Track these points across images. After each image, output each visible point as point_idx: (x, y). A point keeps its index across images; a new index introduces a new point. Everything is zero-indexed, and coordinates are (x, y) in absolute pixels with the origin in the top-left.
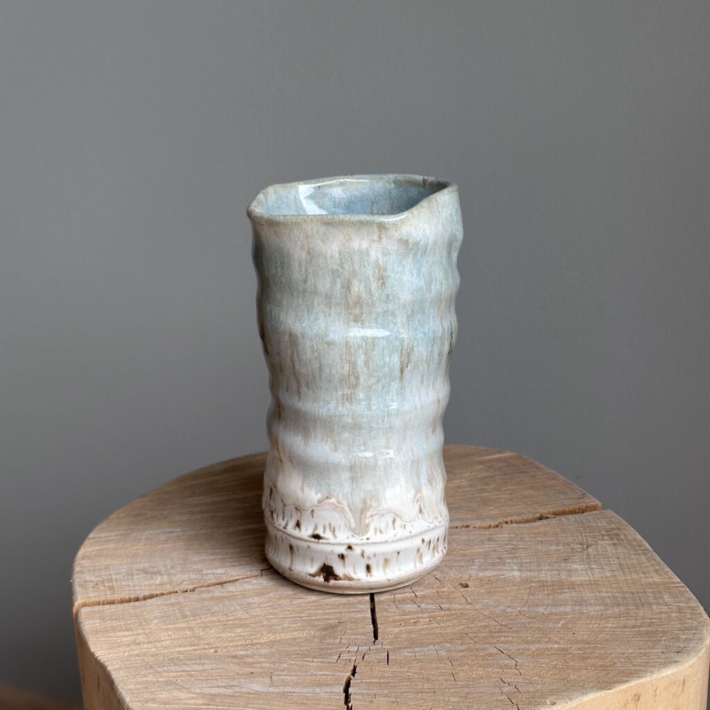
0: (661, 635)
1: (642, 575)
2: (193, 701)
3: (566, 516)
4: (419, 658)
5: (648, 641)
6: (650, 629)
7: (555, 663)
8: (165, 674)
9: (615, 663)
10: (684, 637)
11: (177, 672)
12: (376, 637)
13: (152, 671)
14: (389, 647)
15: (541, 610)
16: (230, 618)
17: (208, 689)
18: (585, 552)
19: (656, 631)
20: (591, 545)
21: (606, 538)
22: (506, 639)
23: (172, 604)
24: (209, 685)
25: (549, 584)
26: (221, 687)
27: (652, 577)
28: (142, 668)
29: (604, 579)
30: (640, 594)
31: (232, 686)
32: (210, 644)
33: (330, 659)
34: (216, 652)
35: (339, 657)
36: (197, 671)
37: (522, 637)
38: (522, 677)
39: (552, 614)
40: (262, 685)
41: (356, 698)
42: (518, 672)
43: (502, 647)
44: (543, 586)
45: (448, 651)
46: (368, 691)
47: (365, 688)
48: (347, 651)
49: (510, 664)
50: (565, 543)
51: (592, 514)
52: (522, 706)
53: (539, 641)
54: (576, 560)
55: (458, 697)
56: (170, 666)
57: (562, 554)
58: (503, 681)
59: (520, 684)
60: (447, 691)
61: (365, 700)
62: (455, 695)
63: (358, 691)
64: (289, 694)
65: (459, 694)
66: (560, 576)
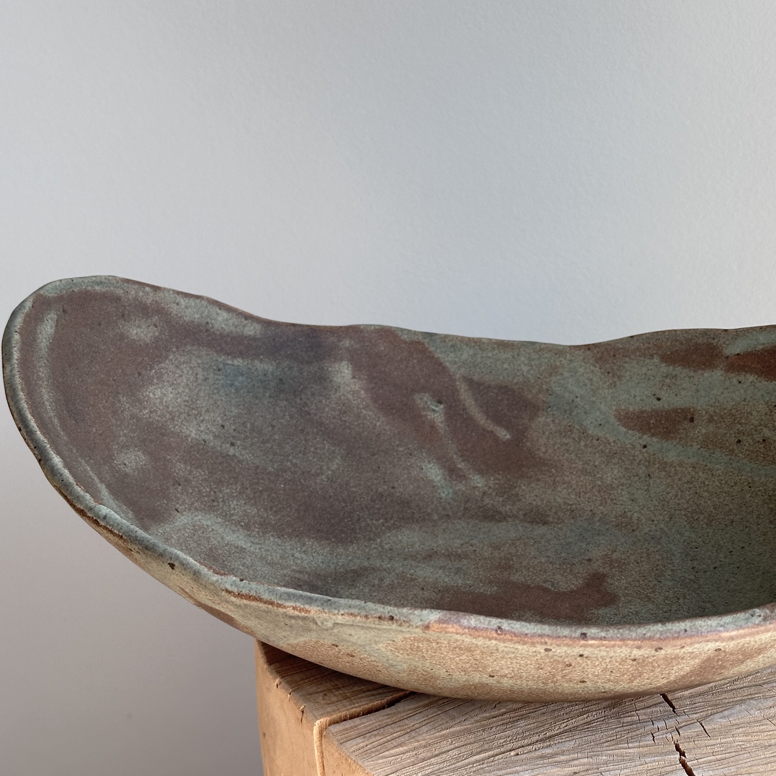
4: (734, 722)
12: (672, 706)
32: (503, 745)
33: (646, 741)
34: (518, 754)
35: (653, 737)
45: (759, 709)
46: (715, 771)
47: (709, 769)
48: (656, 728)
63: (705, 774)
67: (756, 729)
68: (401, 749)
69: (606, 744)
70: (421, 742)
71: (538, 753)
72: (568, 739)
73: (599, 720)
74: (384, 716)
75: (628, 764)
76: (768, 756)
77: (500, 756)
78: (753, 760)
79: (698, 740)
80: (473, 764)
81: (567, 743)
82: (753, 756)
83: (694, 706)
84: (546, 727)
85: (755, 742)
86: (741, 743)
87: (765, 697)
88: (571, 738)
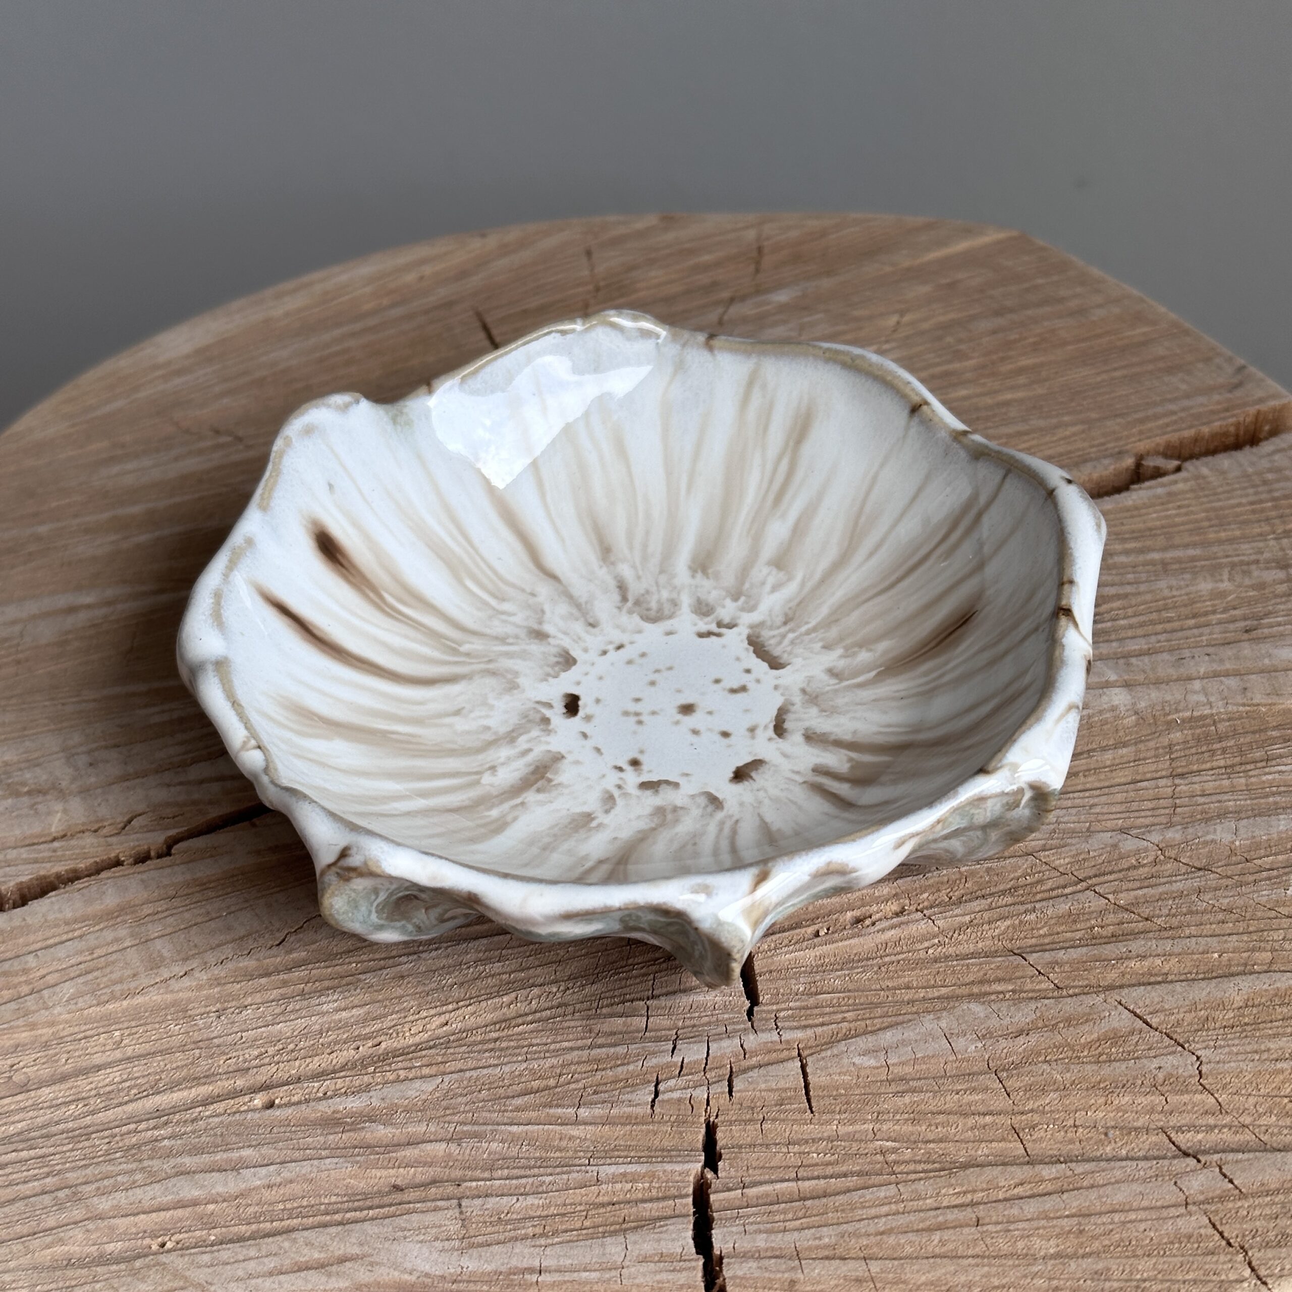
4: (900, 1071)
8: (122, 1223)
11: (158, 1210)
13: (77, 1213)
15: (1222, 834)
16: (294, 956)
22: (1146, 963)
24: (271, 1264)
25: (1222, 727)
28: (47, 1199)
31: (342, 1260)
32: (248, 1069)
33: (630, 1103)
34: (271, 1105)
35: (657, 1094)
36: (224, 1201)
37: (1193, 953)
38: (1228, 1119)
39: (1257, 846)
40: (438, 1244)
41: (740, 1273)
42: (1213, 1100)
43: (1141, 1004)
44: (1206, 739)
45: (984, 1036)
46: (773, 1237)
47: (762, 1227)
48: (675, 1065)
49: (1180, 1071)
50: (1233, 566)
51: (1283, 445)
52: (1260, 1254)
53: (1246, 965)
54: (1281, 628)
55: (1058, 1236)
56: (133, 1185)
57: (1235, 608)
58: (1173, 1143)
59: (1231, 1156)
60: (1015, 1211)
61: (770, 1280)
62: (1044, 1228)
63: (744, 1244)
64: (527, 1277)
65: (1055, 1222)
66: (1249, 695)
67: (951, 1102)
69: (519, 1101)
70: (40, 1032)
71: (324, 1108)
72: (426, 1071)
73: (538, 1015)
75: (547, 1179)
76: (945, 1203)
77: (220, 1107)
78: (897, 1213)
79: (774, 1120)
80: (141, 1121)
81: (417, 1084)
82: (904, 1196)
83: (812, 1001)
84: (388, 1022)
85: (932, 1145)
86: (889, 1144)
87: (1019, 997)
88: (435, 1069)
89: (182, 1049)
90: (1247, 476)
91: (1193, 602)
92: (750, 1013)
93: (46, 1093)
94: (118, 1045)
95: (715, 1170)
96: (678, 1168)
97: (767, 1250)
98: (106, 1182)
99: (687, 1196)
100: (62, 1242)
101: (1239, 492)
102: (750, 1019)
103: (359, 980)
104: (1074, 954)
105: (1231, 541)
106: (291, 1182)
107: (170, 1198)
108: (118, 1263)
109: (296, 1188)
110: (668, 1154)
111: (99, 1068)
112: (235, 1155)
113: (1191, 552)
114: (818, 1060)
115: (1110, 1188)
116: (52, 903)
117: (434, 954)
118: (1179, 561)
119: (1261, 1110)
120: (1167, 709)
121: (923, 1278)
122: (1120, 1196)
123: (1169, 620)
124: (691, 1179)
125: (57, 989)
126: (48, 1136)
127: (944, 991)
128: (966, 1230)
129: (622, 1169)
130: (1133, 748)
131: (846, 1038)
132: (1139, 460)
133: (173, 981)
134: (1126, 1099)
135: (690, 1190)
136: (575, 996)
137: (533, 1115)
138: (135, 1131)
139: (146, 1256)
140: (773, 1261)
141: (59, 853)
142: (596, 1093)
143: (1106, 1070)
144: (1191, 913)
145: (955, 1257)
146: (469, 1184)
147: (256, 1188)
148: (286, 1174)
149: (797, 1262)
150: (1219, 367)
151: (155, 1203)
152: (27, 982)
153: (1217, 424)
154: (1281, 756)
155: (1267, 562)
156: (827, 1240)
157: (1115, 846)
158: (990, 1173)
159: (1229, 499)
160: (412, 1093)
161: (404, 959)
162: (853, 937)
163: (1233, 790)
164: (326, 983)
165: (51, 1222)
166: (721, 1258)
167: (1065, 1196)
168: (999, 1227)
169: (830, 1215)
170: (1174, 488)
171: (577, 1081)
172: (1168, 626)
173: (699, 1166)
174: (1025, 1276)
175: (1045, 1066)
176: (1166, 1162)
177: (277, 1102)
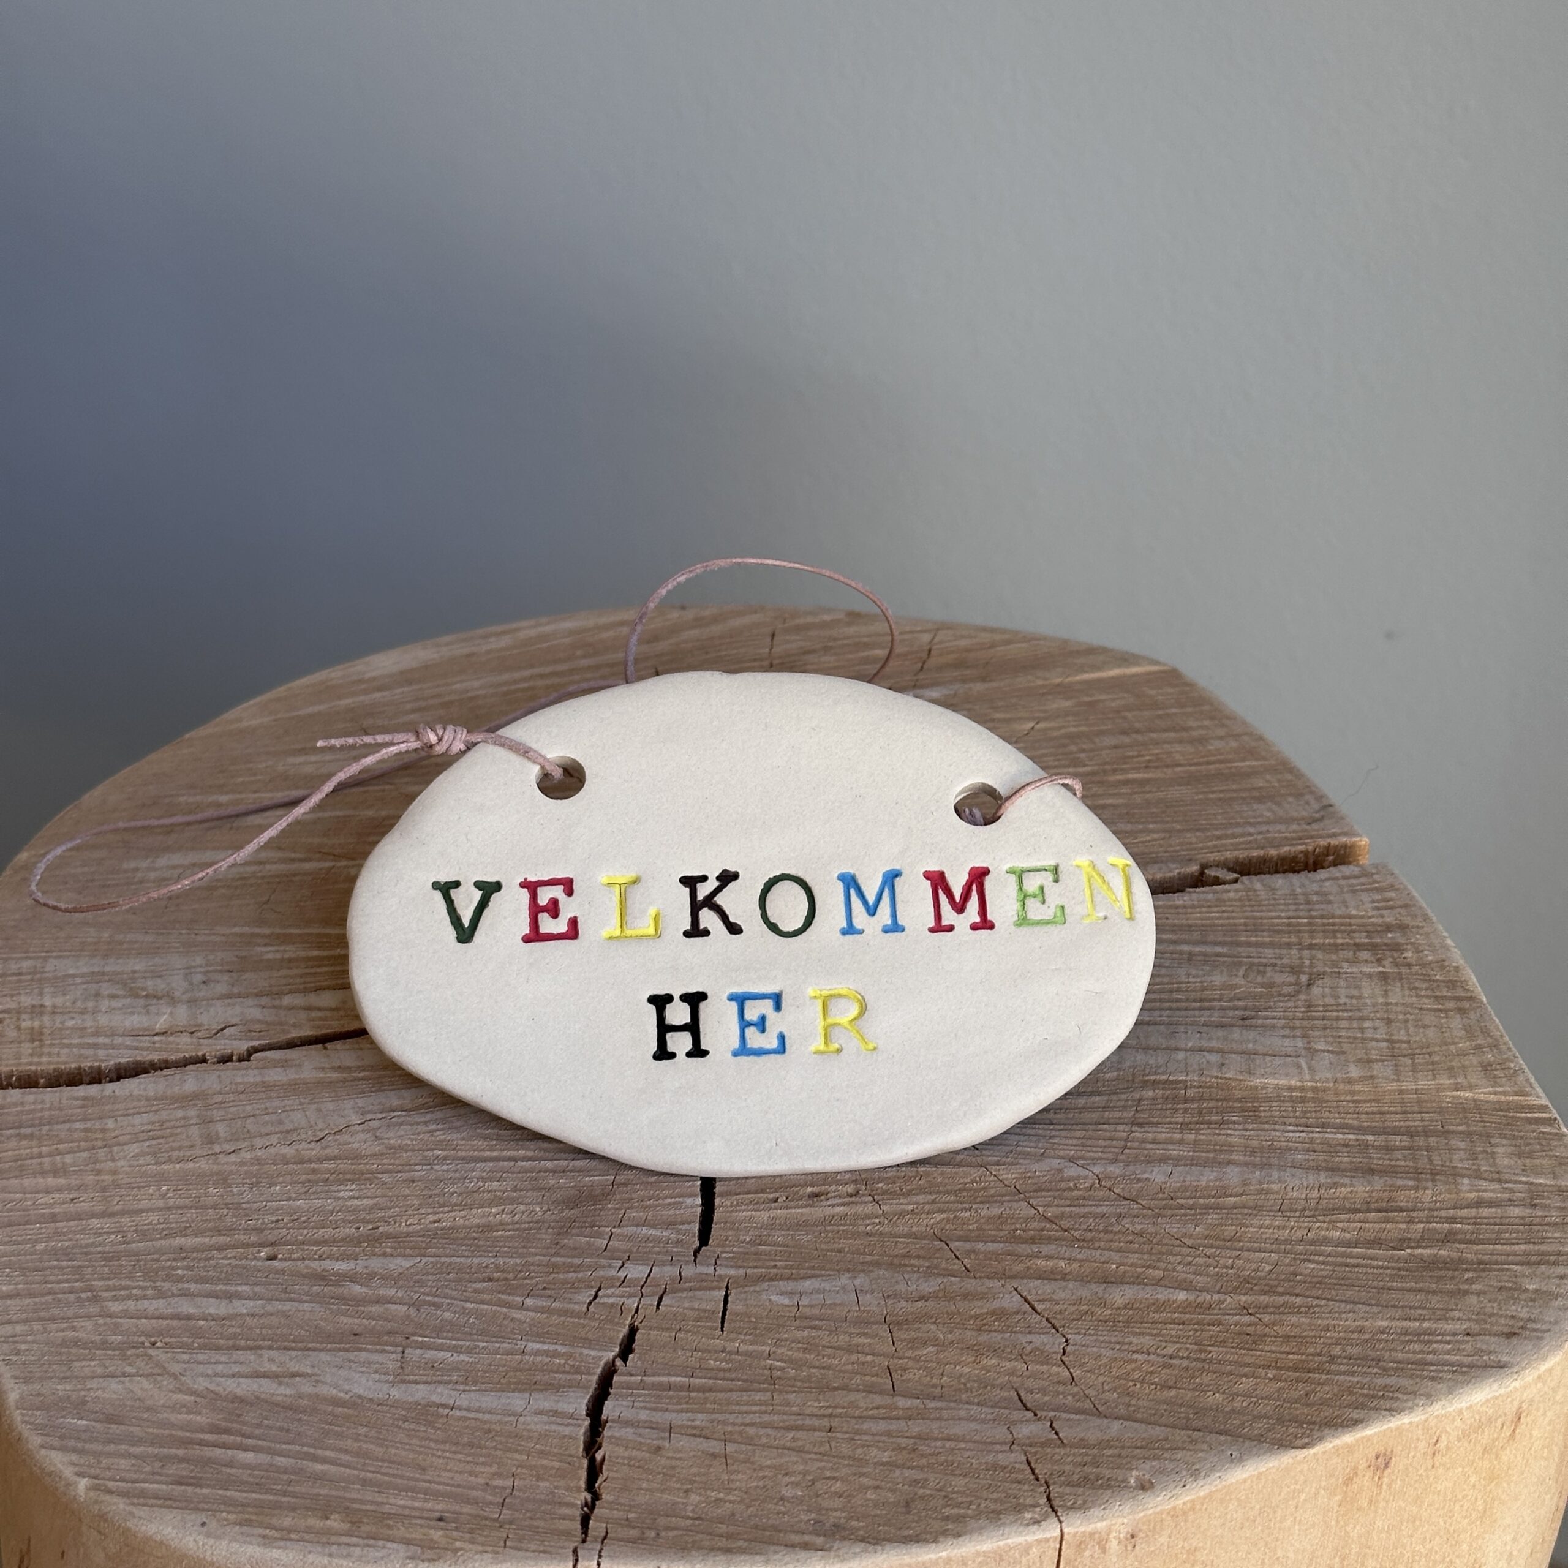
0: (1470, 1275)
1: (1445, 1081)
2: (184, 1417)
3: (1267, 878)
4: (808, 1311)
5: (1434, 1292)
6: (1442, 1252)
7: (1170, 1350)
8: (126, 1323)
9: (1332, 1359)
10: (1532, 1287)
11: (158, 1318)
12: (704, 1236)
13: (93, 1309)
14: (732, 1272)
15: (1157, 1175)
16: (328, 1151)
17: (230, 1381)
18: (1303, 997)
19: (1461, 1261)
20: (1321, 975)
21: (1364, 955)
22: (1051, 1263)
23: (185, 1100)
24: (236, 1369)
25: (1190, 1093)
26: (265, 1375)
27: (1471, 1087)
28: (72, 1297)
29: (1341, 1086)
30: (1432, 1140)
31: (294, 1375)
32: (262, 1231)
33: (571, 1301)
34: (273, 1258)
35: (596, 1297)
36: (213, 1320)
37: (1095, 1261)
38: (1076, 1389)
39: (1186, 1189)
40: (377, 1376)
41: (617, 1434)
42: (1068, 1374)
43: (1034, 1292)
44: (1175, 1099)
45: (889, 1296)
46: (654, 1413)
47: (648, 1405)
48: (619, 1278)
49: (1047, 1347)
50: (1252, 964)
51: (1338, 875)
52: (1057, 1489)
53: (1138, 1277)
54: (1275, 1021)
55: (893, 1450)
56: (144, 1297)
57: (1239, 1000)
58: (1022, 1401)
59: (1064, 1415)
60: (865, 1426)
61: (641, 1443)
62: (884, 1442)
63: (628, 1414)
64: (441, 1410)
65: (894, 1440)
66: (1224, 1069)
67: (843, 1339)
68: (51, 1181)
69: (479, 1286)
70: (103, 1177)
71: (315, 1265)
72: (409, 1252)
73: (517, 1226)
74: (77, 1099)
75: (482, 1344)
76: (808, 1412)
77: (231, 1253)
78: (765, 1412)
79: (689, 1331)
80: (164, 1254)
81: (398, 1261)
82: (775, 1402)
83: (753, 1249)
84: (390, 1213)
85: (814, 1370)
86: (779, 1364)
87: (931, 1272)
88: (417, 1251)
89: (215, 1207)
90: (1294, 894)
91: (1204, 989)
92: (696, 1252)
93: (95, 1223)
94: (163, 1196)
95: (625, 1360)
96: (593, 1353)
97: (646, 1422)
98: (122, 1292)
99: (594, 1374)
100: (74, 1329)
101: (1282, 907)
102: (695, 1255)
103: (377, 1178)
104: (991, 1247)
105: (1257, 945)
106: (272, 1315)
107: (170, 1311)
108: (114, 1350)
109: (274, 1320)
110: (588, 1343)
111: (142, 1211)
112: (233, 1289)
113: (1219, 949)
114: (741, 1293)
115: (951, 1422)
116: (140, 1083)
117: (445, 1167)
118: (1205, 955)
119: (1106, 1388)
120: (1147, 1071)
121: (769, 1463)
122: (957, 1430)
123: (1178, 1000)
124: (602, 1363)
125: (126, 1148)
126: (86, 1254)
127: (869, 1258)
128: (817, 1434)
129: (545, 1347)
130: (1105, 1098)
131: (771, 1279)
132: (1204, 867)
133: (221, 1156)
134: (993, 1362)
135: (599, 1371)
136: (553, 1217)
137: (486, 1297)
138: (158, 1260)
139: (138, 1348)
140: (648, 1430)
141: (157, 1045)
142: (545, 1289)
143: (984, 1338)
144: (1106, 1231)
145: (800, 1451)
146: (416, 1338)
147: (242, 1315)
148: (269, 1308)
149: (667, 1434)
150: (1307, 803)
151: (157, 1313)
152: (104, 1140)
153: (1287, 849)
154: (1234, 1123)
155: (1283, 965)
156: (697, 1423)
157: (1060, 1171)
158: (853, 1396)
159: (1270, 911)
160: (392, 1266)
161: (419, 1167)
162: (806, 1206)
163: (1181, 1142)
164: (348, 1176)
165: (70, 1313)
166: (607, 1422)
167: (910, 1423)
168: (847, 1436)
169: (708, 1406)
170: (1225, 896)
171: (532, 1278)
172: (1174, 1005)
173: (612, 1355)
174: (855, 1474)
175: (933, 1327)
176: (1007, 1412)
177: (280, 1256)
